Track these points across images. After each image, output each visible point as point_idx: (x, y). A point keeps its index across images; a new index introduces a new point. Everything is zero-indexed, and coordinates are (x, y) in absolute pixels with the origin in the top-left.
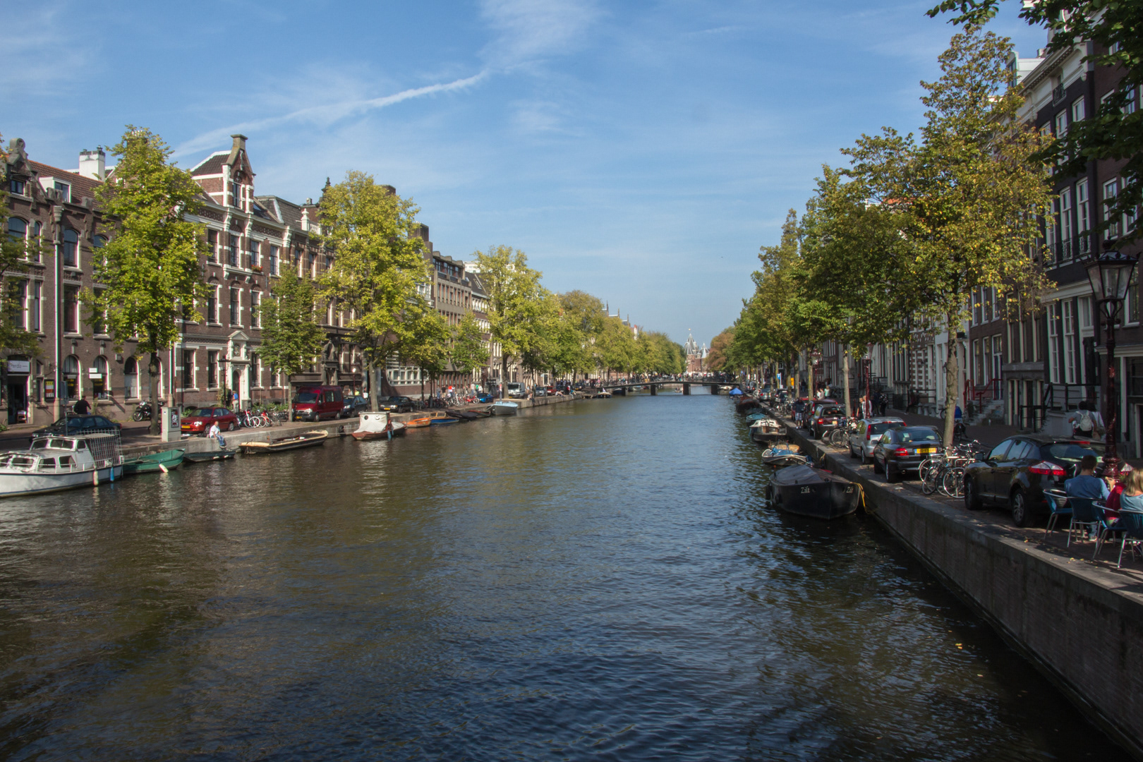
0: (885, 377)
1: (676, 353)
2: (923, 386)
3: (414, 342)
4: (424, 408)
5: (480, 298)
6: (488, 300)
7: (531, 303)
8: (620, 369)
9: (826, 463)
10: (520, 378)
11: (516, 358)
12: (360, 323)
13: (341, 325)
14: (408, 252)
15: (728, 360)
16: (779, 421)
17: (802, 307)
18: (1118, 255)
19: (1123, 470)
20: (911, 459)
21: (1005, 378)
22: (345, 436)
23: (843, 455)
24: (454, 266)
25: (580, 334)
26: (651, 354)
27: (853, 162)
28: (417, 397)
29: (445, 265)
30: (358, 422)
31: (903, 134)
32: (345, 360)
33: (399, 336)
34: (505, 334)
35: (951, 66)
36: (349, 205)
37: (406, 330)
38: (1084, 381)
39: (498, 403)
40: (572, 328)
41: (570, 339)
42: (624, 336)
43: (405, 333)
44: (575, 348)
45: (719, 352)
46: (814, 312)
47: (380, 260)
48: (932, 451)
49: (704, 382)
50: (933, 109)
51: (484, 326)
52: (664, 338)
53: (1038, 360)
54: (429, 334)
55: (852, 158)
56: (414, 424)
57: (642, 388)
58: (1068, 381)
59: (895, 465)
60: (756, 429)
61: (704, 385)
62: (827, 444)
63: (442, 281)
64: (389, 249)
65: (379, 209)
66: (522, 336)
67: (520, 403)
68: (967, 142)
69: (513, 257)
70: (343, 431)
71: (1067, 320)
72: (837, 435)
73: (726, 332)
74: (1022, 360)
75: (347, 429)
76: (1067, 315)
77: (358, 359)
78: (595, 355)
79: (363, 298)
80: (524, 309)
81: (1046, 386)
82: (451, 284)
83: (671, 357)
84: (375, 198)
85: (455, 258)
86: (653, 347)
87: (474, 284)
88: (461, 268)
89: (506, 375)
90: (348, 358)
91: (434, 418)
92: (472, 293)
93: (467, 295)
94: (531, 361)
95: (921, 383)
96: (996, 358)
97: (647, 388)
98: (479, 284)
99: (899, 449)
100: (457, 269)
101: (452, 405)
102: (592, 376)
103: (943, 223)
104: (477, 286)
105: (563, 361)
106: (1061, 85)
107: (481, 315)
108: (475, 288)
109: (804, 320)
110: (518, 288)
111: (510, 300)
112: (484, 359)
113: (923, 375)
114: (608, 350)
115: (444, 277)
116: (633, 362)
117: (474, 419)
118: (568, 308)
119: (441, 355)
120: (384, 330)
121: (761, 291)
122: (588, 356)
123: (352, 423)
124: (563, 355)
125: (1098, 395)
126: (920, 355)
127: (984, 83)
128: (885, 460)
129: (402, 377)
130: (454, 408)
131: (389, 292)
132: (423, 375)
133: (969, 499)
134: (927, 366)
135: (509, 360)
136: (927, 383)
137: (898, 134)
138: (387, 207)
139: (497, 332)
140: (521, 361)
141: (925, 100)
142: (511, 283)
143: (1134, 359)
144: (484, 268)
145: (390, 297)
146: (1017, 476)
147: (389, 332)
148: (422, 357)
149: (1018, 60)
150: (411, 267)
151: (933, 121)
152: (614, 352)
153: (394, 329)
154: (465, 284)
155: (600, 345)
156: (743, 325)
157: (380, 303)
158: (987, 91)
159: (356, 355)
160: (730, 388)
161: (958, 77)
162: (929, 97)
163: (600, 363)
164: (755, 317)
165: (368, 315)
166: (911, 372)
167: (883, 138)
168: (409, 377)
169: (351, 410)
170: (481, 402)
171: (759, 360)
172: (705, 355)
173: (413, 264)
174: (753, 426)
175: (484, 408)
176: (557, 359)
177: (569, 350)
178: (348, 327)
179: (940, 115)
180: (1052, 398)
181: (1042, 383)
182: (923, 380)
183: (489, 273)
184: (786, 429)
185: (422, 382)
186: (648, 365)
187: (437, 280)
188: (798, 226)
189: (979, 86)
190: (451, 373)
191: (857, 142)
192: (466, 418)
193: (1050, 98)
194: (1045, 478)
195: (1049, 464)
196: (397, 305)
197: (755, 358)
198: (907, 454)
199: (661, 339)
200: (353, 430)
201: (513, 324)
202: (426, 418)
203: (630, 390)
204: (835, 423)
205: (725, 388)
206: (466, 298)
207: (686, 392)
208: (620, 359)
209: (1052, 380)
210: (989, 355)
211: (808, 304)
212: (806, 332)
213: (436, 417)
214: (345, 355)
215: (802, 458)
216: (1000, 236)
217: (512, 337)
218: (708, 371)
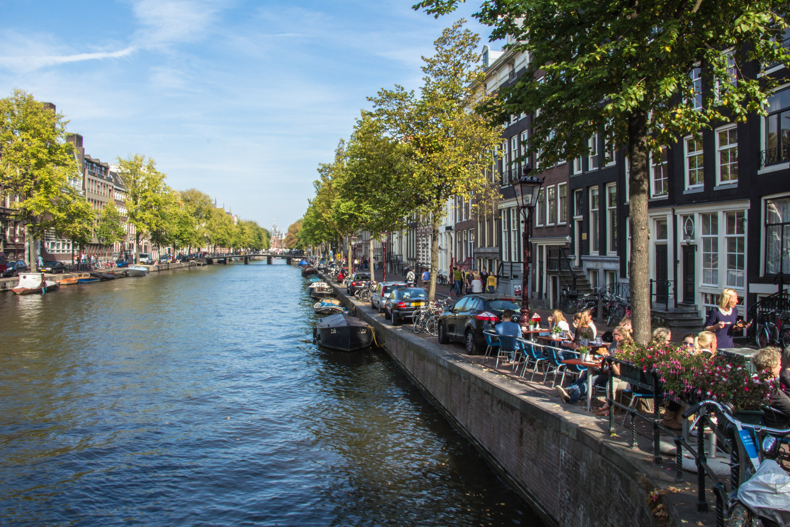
0: (402, 255)
1: (264, 235)
2: (425, 261)
3: (65, 221)
4: (73, 271)
5: (120, 190)
6: (126, 192)
7: (159, 196)
8: (223, 245)
9: (356, 312)
10: (149, 250)
11: (146, 235)
12: (22, 205)
13: (8, 206)
14: (62, 153)
15: (299, 241)
16: (329, 284)
17: (343, 205)
18: (532, 178)
19: (534, 317)
20: (408, 310)
21: (476, 257)
22: (8, 291)
23: (367, 307)
24: (101, 166)
25: (194, 219)
26: (246, 235)
27: (374, 107)
28: (68, 262)
29: (95, 165)
30: (18, 280)
31: (408, 90)
32: (11, 233)
33: (54, 216)
34: (138, 217)
35: (442, 48)
36: (13, 115)
37: (60, 211)
38: (522, 260)
39: (132, 267)
40: (188, 215)
41: (187, 223)
42: (227, 222)
43: (58, 214)
44: (190, 230)
45: (293, 235)
46: (350, 209)
47: (38, 159)
48: (422, 304)
49: (282, 256)
50: (429, 76)
51: (123, 211)
52: (255, 224)
53: (496, 246)
54: (78, 216)
55: (374, 104)
56: (66, 282)
57: (238, 259)
58: (513, 260)
59: (397, 314)
60: (312, 289)
61: (283, 258)
62: (357, 299)
63: (92, 177)
64: (46, 151)
65: (37, 119)
66: (150, 219)
67: (148, 268)
68: (448, 99)
69: (146, 163)
70: (5, 287)
71: (514, 221)
72: (364, 293)
73: (299, 221)
74: (486, 246)
75: (9, 285)
76: (513, 217)
77: (21, 232)
78: (205, 235)
79: (25, 186)
80: (152, 200)
81: (500, 262)
82: (99, 180)
83: (260, 238)
84: (35, 110)
85: (102, 161)
86: (247, 230)
87: (116, 180)
88: (107, 168)
89: (139, 248)
90: (14, 232)
91: (81, 278)
92: (115, 187)
93: (111, 188)
94: (158, 238)
95: (424, 259)
96: (471, 243)
97: (242, 259)
98: (120, 181)
99: (400, 303)
100: (103, 169)
101: (96, 268)
102: (203, 250)
103: (431, 152)
104: (117, 182)
105: (182, 239)
106: (514, 70)
107: (120, 203)
108: (117, 183)
109: (344, 214)
110: (149, 185)
111: (142, 193)
112: (122, 236)
113: (425, 254)
114: (213, 231)
115: (94, 174)
116: (232, 241)
117: (113, 279)
118: (187, 201)
119: (88, 232)
120: (42, 211)
121: (319, 194)
122: (200, 235)
123: (14, 281)
124: (181, 234)
125: (530, 269)
126: (424, 240)
127: (462, 62)
128: (392, 310)
129: (58, 247)
130: (97, 270)
131: (47, 183)
132: (74, 246)
133: (441, 337)
134: (428, 248)
135: (141, 237)
136: (427, 260)
137: (405, 90)
138: (45, 118)
139: (132, 216)
140: (150, 237)
141: (424, 69)
142: (144, 181)
143: (550, 246)
144: (123, 169)
145: (47, 187)
146: (469, 321)
147: (46, 213)
148: (73, 232)
149: (489, 51)
150: (64, 165)
151: (428, 83)
152: (218, 233)
153: (50, 211)
154: (110, 180)
155: (209, 228)
156: (308, 217)
157: (39, 191)
158: (463, 67)
159: (20, 230)
160: (300, 260)
161: (445, 56)
162: (427, 67)
163: (209, 241)
164: (316, 212)
165: (29, 199)
166: (418, 252)
167: (396, 92)
168: (63, 247)
169: (13, 271)
170: (119, 267)
171: (318, 242)
172: (284, 237)
173: (66, 162)
174: (311, 286)
175: (121, 270)
176: (177, 237)
177: (186, 230)
178: (12, 208)
179: (433, 79)
180: (503, 270)
181: (498, 261)
182: (425, 258)
183: (128, 173)
184: (332, 290)
185: (73, 251)
186: (244, 243)
187: (87, 176)
188: (345, 150)
189: (459, 63)
190: (97, 245)
191: (379, 93)
192: (105, 278)
193: (507, 78)
194: (486, 323)
195: (489, 314)
196: (53, 193)
197: (315, 240)
198: (405, 306)
199: (253, 225)
200: (14, 287)
201: (144, 211)
202: (75, 277)
203: (230, 260)
204: (363, 285)
205: (297, 260)
206: (110, 190)
207: (269, 262)
208: (224, 238)
209: (504, 259)
210: (466, 242)
211: (347, 204)
212: (346, 223)
213: (82, 277)
214: (11, 229)
215: (341, 309)
216: (467, 163)
217: (143, 220)
218: (286, 248)
